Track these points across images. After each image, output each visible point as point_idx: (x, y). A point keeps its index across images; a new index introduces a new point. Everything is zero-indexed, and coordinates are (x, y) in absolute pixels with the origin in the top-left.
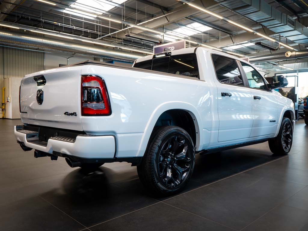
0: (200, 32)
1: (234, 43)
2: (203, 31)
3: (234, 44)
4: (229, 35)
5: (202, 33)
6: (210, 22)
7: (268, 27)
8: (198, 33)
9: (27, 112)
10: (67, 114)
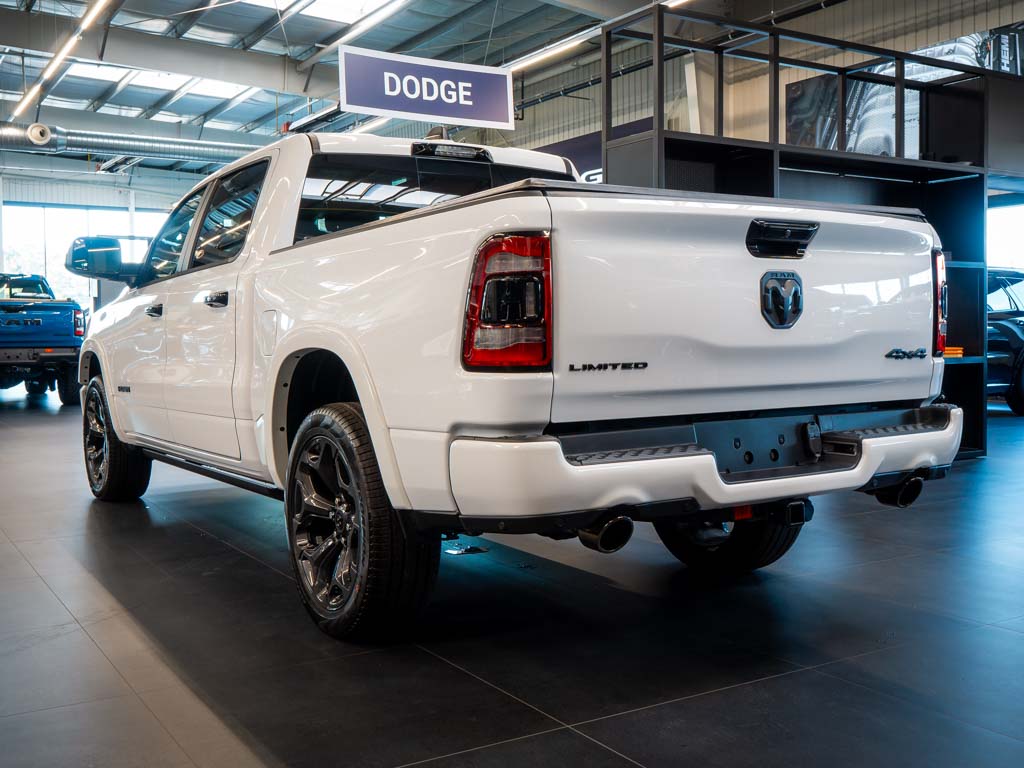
9: (645, 365)
10: (897, 355)
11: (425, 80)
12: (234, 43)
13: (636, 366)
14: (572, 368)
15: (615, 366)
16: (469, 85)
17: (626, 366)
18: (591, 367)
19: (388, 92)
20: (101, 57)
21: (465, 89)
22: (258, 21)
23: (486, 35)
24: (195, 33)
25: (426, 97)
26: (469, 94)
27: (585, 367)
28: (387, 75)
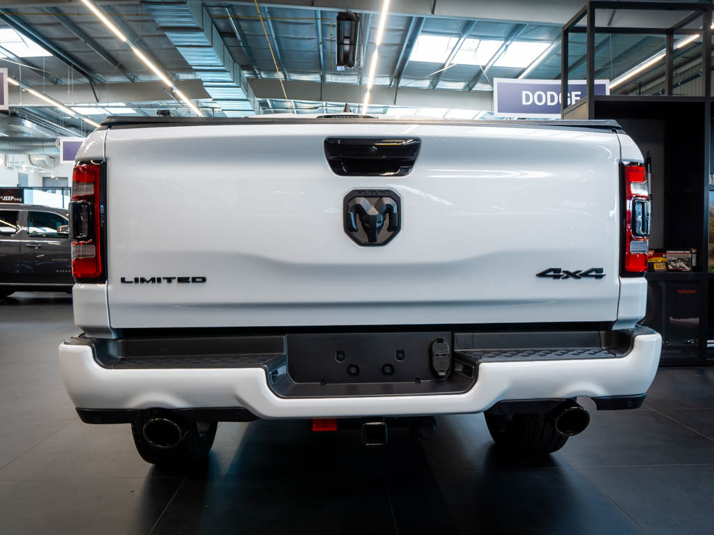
0: (11, 56)
1: (98, 101)
2: (20, 56)
3: (99, 104)
4: (86, 80)
5: (16, 59)
6: (52, 39)
7: (205, 84)
8: (8, 58)
9: (204, 280)
10: (555, 274)
11: (549, 93)
12: (465, 88)
13: (194, 280)
14: (123, 280)
15: (169, 280)
16: (579, 93)
17: (182, 280)
18: (143, 280)
19: (524, 103)
20: (395, 103)
21: (576, 96)
22: (474, 74)
23: (609, 63)
24: (442, 85)
25: (549, 103)
26: (579, 98)
27: (136, 280)
28: (524, 93)
